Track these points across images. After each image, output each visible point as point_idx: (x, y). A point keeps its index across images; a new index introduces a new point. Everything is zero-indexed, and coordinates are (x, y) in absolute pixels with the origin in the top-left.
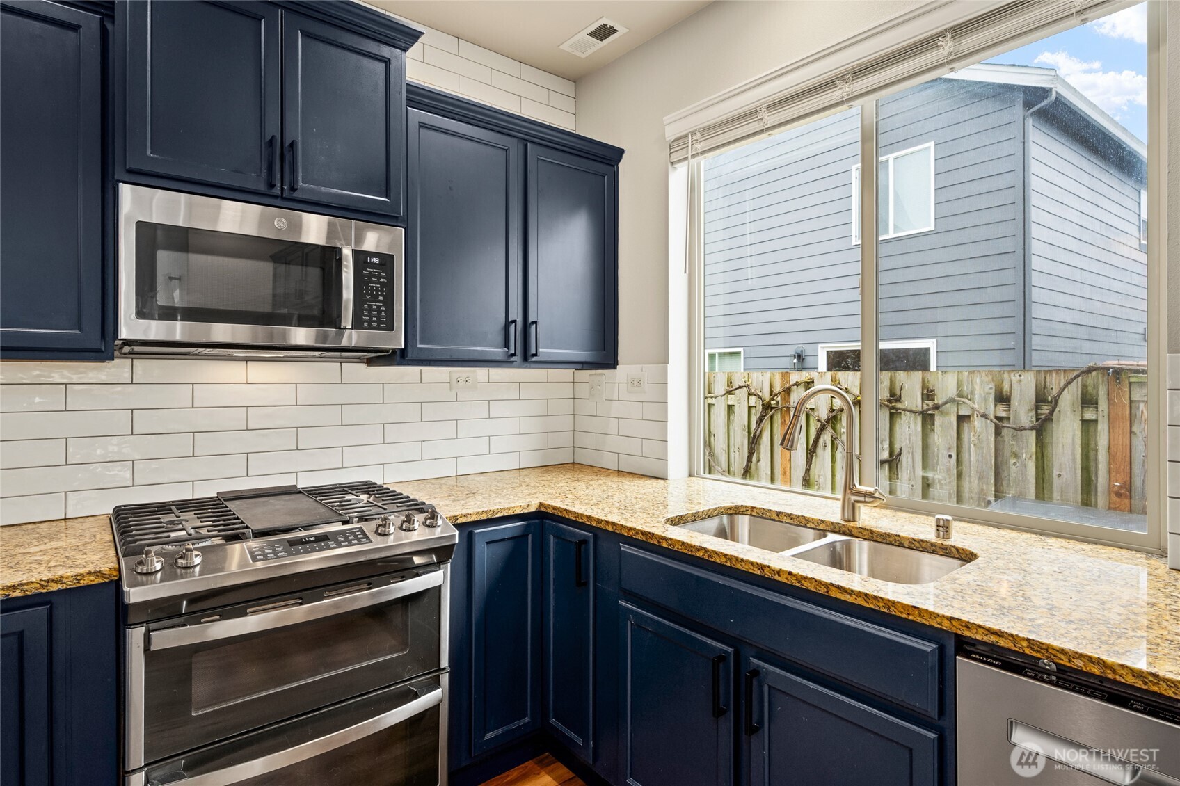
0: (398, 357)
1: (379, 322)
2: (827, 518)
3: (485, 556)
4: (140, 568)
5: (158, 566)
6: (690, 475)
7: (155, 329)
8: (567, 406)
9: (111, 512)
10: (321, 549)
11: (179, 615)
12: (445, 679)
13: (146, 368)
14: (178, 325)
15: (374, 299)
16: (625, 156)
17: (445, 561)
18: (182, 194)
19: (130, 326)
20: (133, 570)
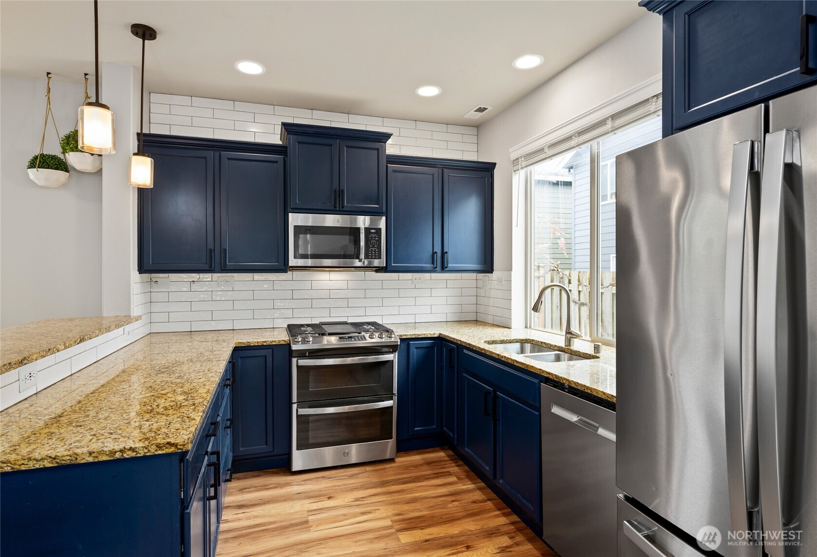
0: (384, 270)
1: (375, 256)
2: (558, 344)
3: (414, 353)
4: (295, 340)
5: (300, 340)
6: (526, 327)
7: (300, 262)
8: (473, 292)
9: (286, 326)
10: (349, 341)
11: (306, 356)
12: (395, 398)
13: (297, 274)
14: (310, 260)
15: (373, 247)
16: (496, 166)
17: (395, 352)
18: (310, 214)
19: (293, 262)
20: (293, 340)
